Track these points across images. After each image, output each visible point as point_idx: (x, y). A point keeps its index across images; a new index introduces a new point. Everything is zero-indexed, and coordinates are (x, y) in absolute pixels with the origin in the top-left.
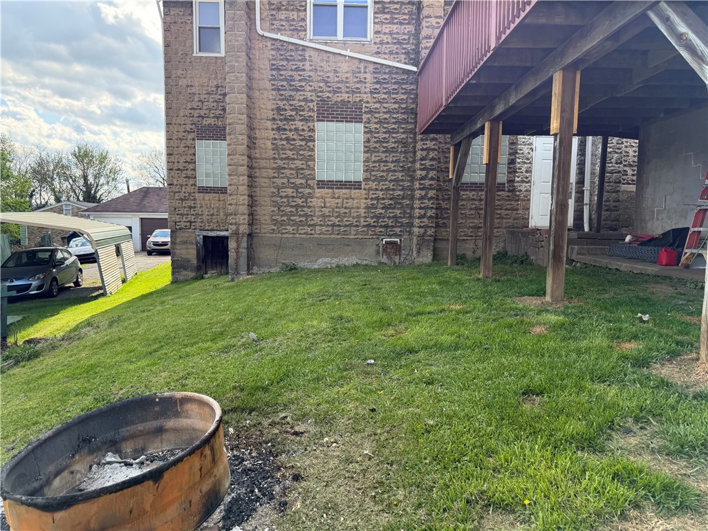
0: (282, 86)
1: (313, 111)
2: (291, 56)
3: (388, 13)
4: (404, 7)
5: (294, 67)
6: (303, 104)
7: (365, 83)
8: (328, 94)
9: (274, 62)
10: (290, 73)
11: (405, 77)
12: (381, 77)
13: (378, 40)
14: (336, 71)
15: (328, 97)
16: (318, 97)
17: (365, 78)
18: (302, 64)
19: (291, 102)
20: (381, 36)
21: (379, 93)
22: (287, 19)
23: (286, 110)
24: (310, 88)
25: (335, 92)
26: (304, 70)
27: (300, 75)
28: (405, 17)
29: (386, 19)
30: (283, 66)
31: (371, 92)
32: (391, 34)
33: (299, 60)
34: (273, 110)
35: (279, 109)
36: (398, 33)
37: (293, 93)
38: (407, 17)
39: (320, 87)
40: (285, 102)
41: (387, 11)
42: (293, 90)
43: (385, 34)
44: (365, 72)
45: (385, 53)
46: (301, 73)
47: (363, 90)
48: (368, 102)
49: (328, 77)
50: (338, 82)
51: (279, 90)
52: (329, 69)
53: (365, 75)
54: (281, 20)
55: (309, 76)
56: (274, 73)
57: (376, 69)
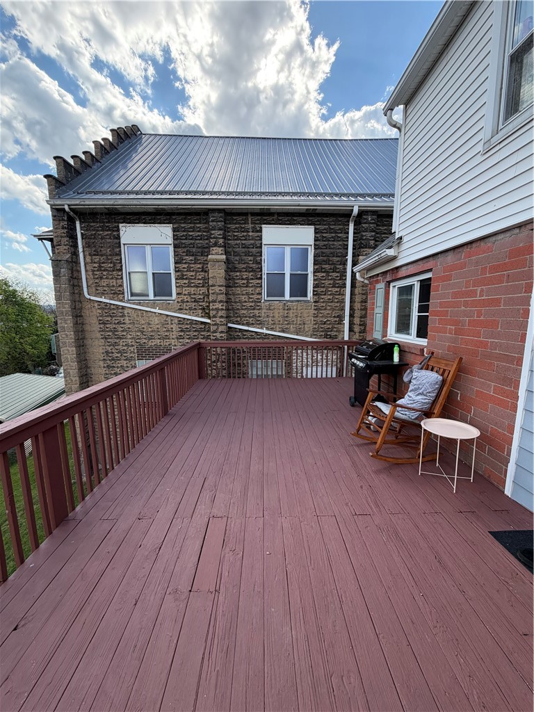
0: (109, 335)
1: (134, 353)
2: (113, 313)
3: (186, 279)
4: (198, 274)
5: (116, 322)
6: (125, 348)
7: (172, 331)
8: (144, 341)
9: (101, 318)
10: (114, 326)
11: (203, 326)
12: (184, 327)
13: (180, 300)
14: (149, 324)
15: (144, 343)
16: (137, 342)
17: (172, 328)
18: (122, 319)
19: (116, 347)
20: (182, 296)
21: (183, 338)
22: (108, 286)
23: (113, 353)
24: (130, 337)
25: (150, 339)
26: (124, 323)
27: (122, 328)
28: (199, 282)
29: (185, 283)
30: (108, 321)
31: (177, 338)
32: (189, 294)
33: (120, 316)
34: (103, 353)
35: (107, 352)
36: (195, 294)
37: (117, 341)
38: (201, 282)
39: (138, 336)
40: (111, 347)
41: (185, 277)
42: (117, 338)
43: (185, 295)
44: (172, 324)
45: (186, 309)
46: (122, 326)
47: (171, 337)
48: (175, 345)
49: (143, 328)
50: (152, 331)
51: (106, 338)
52: (143, 322)
53: (172, 326)
54: (104, 286)
55: (129, 328)
56: (102, 326)
57: (180, 321)
